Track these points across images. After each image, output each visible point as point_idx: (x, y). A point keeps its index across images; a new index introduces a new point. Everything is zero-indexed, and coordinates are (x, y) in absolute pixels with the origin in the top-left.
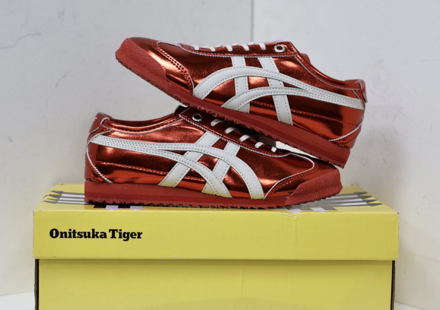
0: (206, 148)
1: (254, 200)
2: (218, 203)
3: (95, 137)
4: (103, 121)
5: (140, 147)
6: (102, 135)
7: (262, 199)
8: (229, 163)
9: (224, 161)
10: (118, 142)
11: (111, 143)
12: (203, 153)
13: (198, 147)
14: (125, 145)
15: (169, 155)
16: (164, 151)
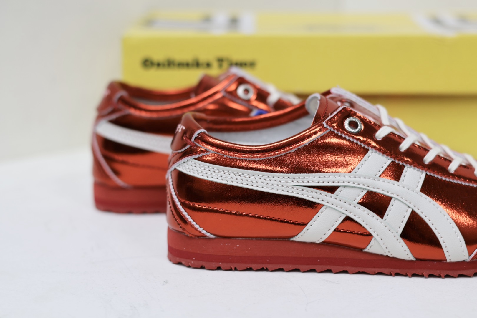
0: (371, 181)
1: (451, 263)
2: (392, 268)
3: (184, 162)
4: (195, 135)
5: (260, 181)
6: (195, 159)
7: (464, 261)
8: (410, 205)
9: (401, 201)
10: (223, 172)
11: (211, 174)
12: (367, 189)
13: (357, 179)
14: (234, 177)
15: (310, 194)
16: (300, 187)
